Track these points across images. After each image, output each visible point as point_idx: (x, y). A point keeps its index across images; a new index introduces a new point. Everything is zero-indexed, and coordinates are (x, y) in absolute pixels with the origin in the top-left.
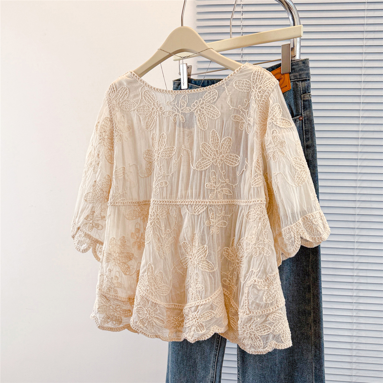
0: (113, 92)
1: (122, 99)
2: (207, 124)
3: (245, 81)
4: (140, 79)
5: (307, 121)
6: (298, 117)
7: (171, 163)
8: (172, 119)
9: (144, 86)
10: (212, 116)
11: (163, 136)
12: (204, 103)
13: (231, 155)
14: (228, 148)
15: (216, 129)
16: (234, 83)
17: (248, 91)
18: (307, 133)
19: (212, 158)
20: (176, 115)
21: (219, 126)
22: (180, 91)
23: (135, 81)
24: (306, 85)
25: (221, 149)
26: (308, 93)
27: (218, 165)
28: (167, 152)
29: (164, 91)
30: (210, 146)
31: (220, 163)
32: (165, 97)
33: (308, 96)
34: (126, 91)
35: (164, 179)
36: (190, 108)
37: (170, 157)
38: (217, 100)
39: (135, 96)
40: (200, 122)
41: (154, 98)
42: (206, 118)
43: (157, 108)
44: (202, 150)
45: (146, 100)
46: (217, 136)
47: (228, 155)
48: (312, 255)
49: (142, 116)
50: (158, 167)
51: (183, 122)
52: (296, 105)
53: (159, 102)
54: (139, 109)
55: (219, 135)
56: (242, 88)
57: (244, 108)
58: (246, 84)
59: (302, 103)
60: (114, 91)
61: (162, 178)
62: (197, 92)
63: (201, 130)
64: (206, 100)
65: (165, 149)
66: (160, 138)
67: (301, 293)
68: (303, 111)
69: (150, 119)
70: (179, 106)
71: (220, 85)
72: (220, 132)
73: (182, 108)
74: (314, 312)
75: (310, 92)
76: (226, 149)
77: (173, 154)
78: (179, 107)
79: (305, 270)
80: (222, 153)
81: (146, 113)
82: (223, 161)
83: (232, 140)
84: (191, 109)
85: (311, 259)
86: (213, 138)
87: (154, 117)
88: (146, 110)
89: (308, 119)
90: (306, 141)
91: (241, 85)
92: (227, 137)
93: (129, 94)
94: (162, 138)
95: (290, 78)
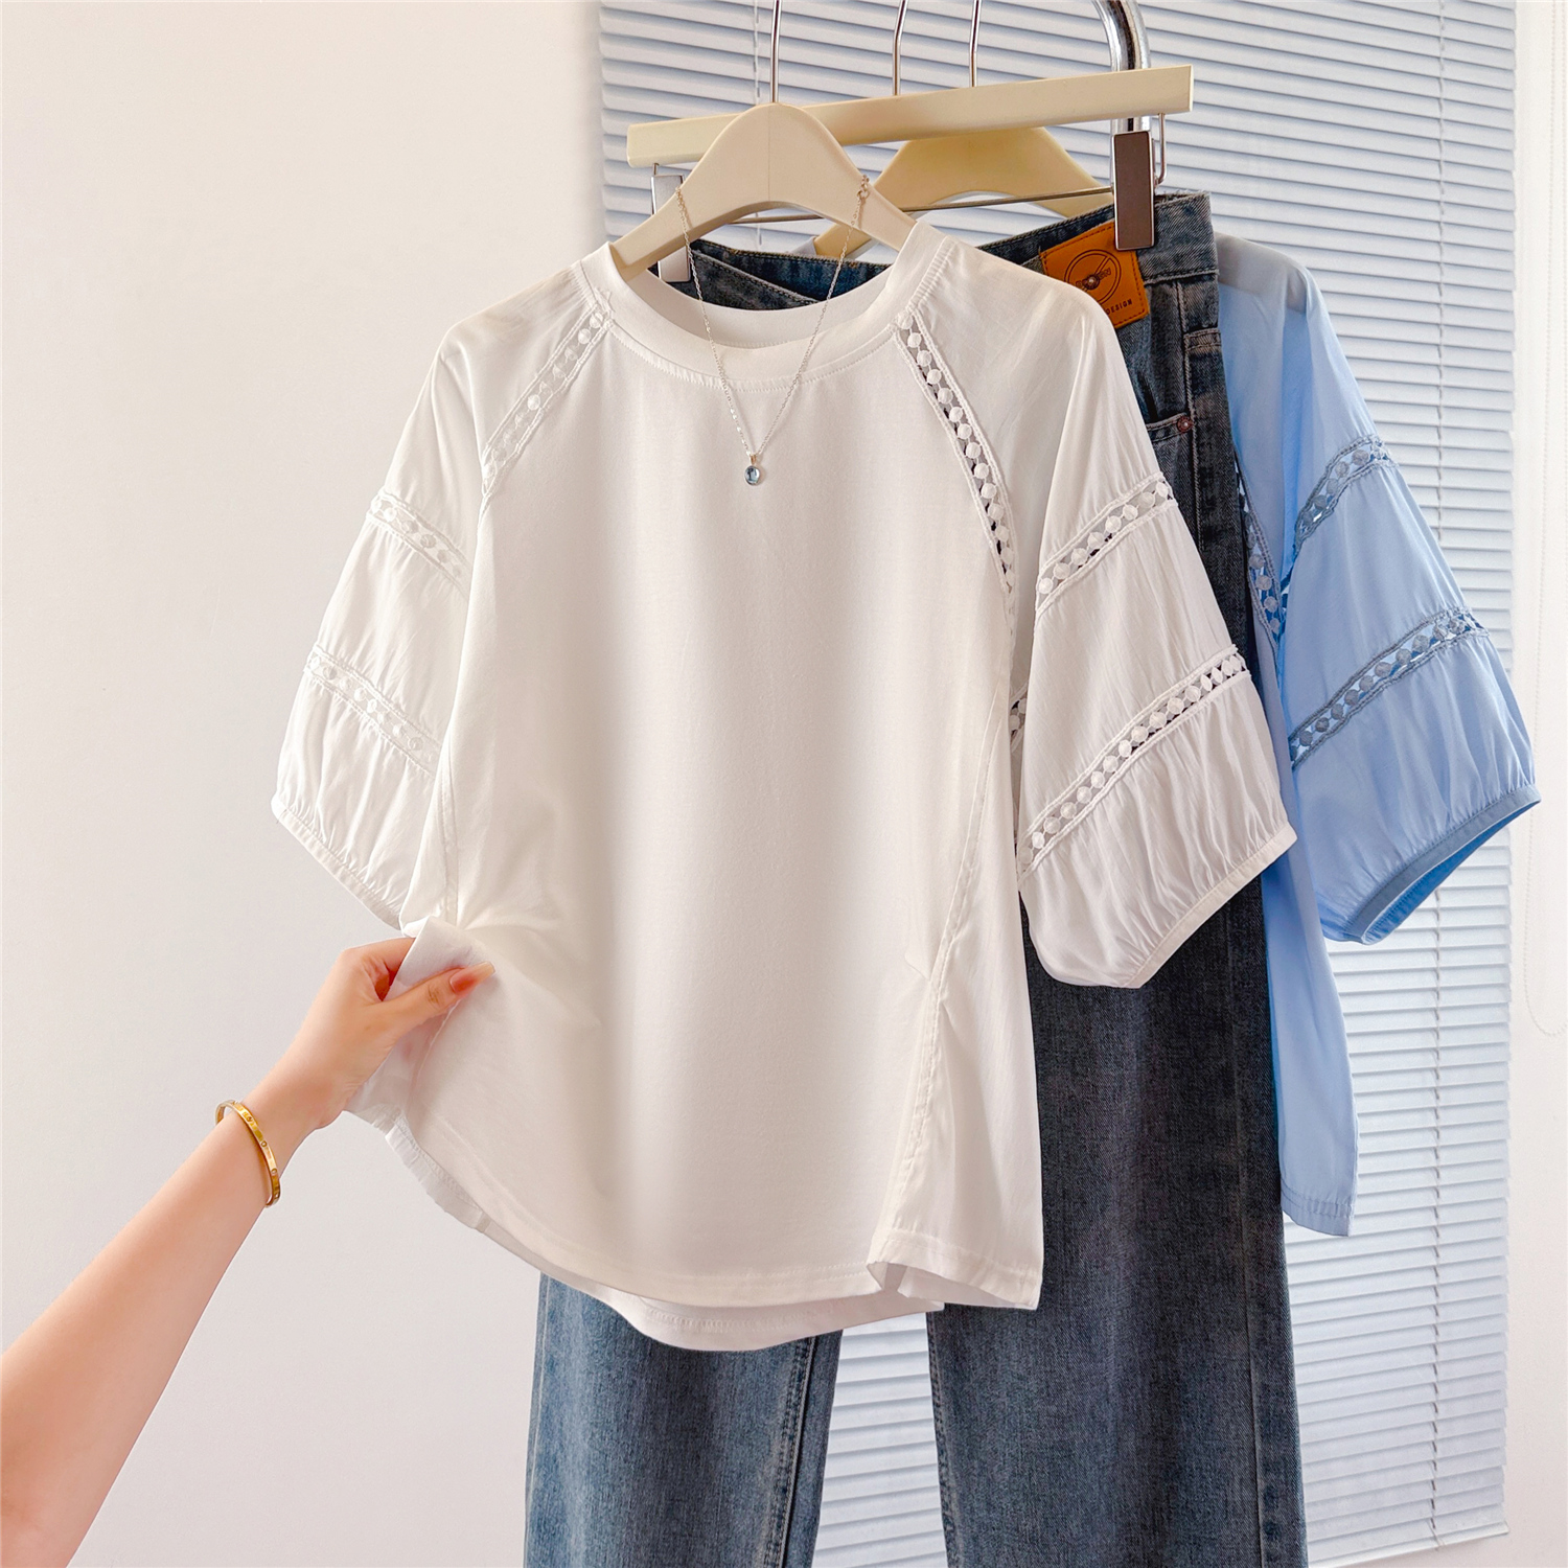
5: (1205, 434)
6: (1174, 418)
18: (1208, 481)
24: (1201, 297)
26: (1210, 326)
33: (1209, 338)
48: (1233, 950)
52: (1164, 372)
59: (1187, 365)
67: (1197, 1101)
68: (1190, 397)
74: (1250, 1171)
75: (1216, 326)
79: (1209, 1010)
85: (1230, 964)
89: (1209, 429)
90: (1205, 513)
95: (1140, 269)
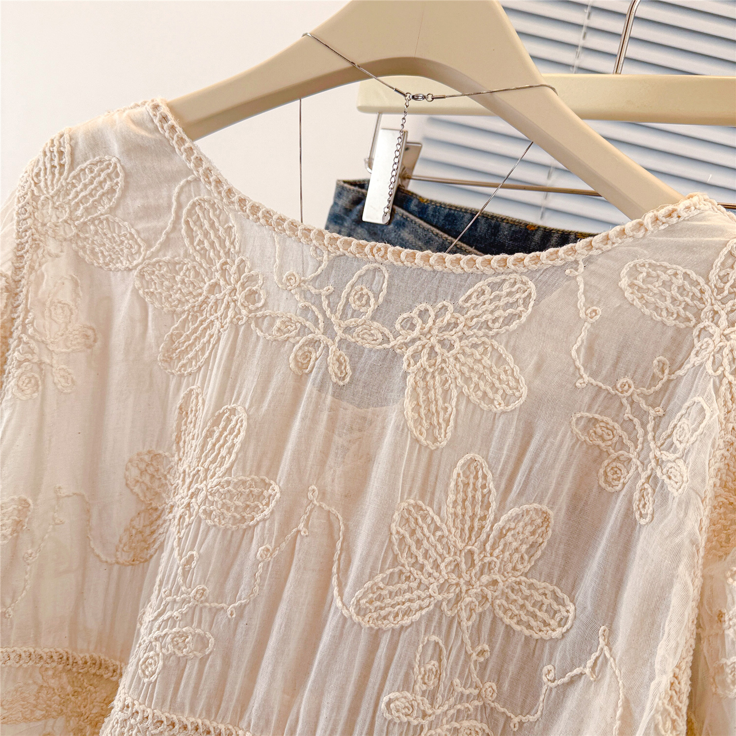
0: (57, 171)
1: (87, 210)
2: (452, 423)
3: (680, 276)
4: (187, 145)
7: (242, 552)
8: (292, 356)
9: (197, 180)
10: (485, 393)
11: (229, 420)
12: (456, 325)
13: (531, 586)
14: (527, 552)
15: (486, 458)
16: (624, 271)
17: (682, 326)
19: (442, 581)
20: (314, 343)
21: (506, 448)
22: (359, 245)
23: (163, 149)
25: (493, 548)
27: (464, 615)
28: (231, 499)
29: (285, 225)
30: (444, 526)
31: (471, 610)
32: (284, 250)
34: (111, 180)
35: (196, 619)
36: (387, 331)
37: (244, 526)
38: (522, 327)
39: (148, 212)
40: (418, 404)
41: (232, 243)
42: (455, 393)
43: (235, 289)
44: (398, 532)
45: (192, 242)
46: (484, 486)
47: (519, 583)
49: (157, 305)
50: (180, 555)
51: (341, 383)
53: (248, 264)
54: (149, 269)
55: (497, 487)
56: (660, 303)
57: (645, 397)
58: (681, 289)
60: (62, 166)
61: (189, 617)
62: (439, 268)
63: (417, 440)
64: (471, 312)
65: (228, 483)
66: (216, 423)
69: (192, 327)
70: (340, 306)
71: (559, 263)
72: (501, 474)
73: (351, 322)
76: (517, 556)
77: (258, 517)
78: (338, 314)
80: (490, 570)
81: (178, 296)
82: (488, 605)
83: (552, 521)
84: (391, 336)
86: (465, 492)
87: (212, 322)
88: (183, 282)
91: (656, 287)
92: (536, 505)
93: (123, 196)
94: (225, 429)
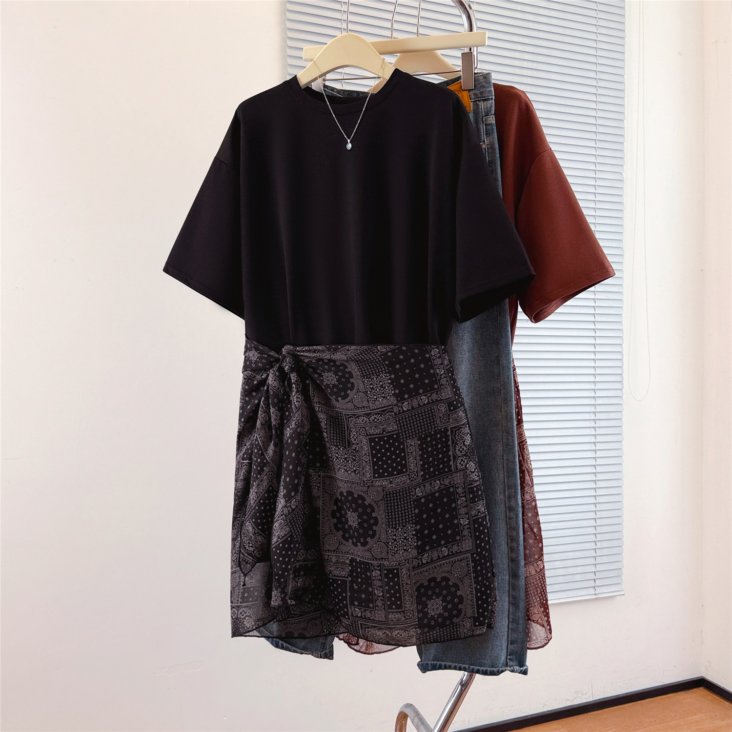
24: (489, 105)
26: (491, 115)
33: (491, 118)
52: (477, 130)
59: (484, 127)
68: (485, 137)
89: (491, 148)
95: (470, 96)
